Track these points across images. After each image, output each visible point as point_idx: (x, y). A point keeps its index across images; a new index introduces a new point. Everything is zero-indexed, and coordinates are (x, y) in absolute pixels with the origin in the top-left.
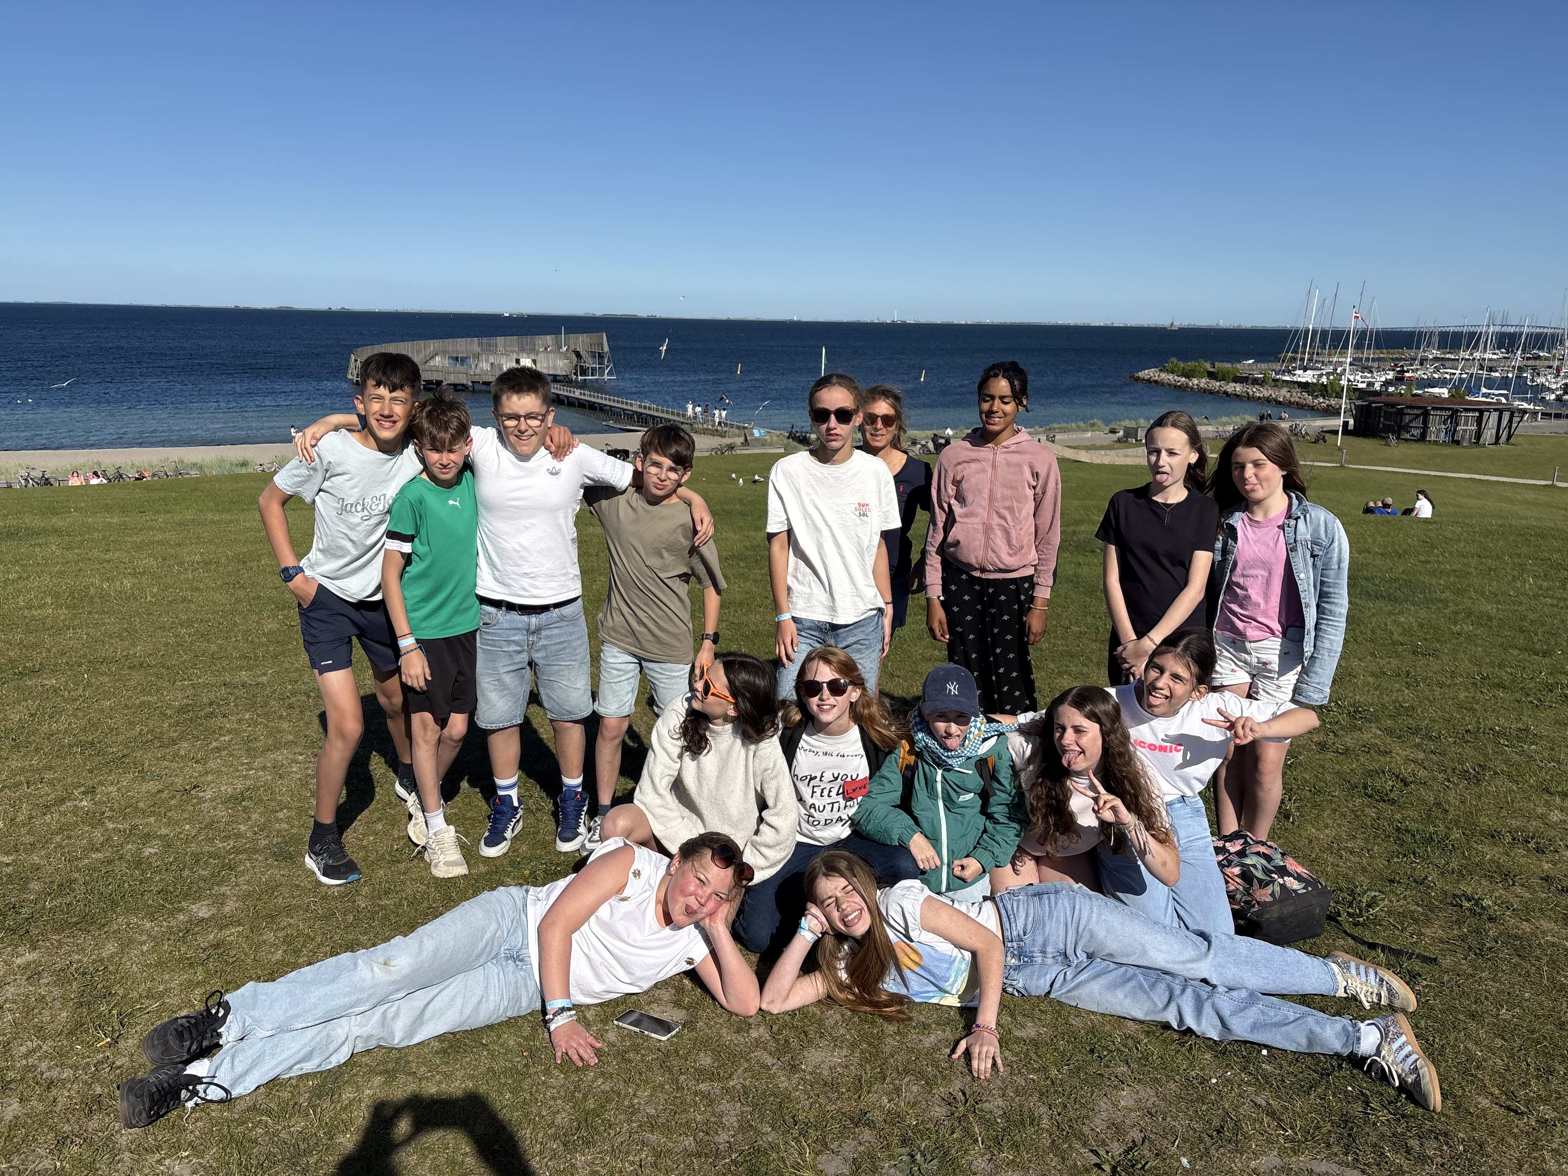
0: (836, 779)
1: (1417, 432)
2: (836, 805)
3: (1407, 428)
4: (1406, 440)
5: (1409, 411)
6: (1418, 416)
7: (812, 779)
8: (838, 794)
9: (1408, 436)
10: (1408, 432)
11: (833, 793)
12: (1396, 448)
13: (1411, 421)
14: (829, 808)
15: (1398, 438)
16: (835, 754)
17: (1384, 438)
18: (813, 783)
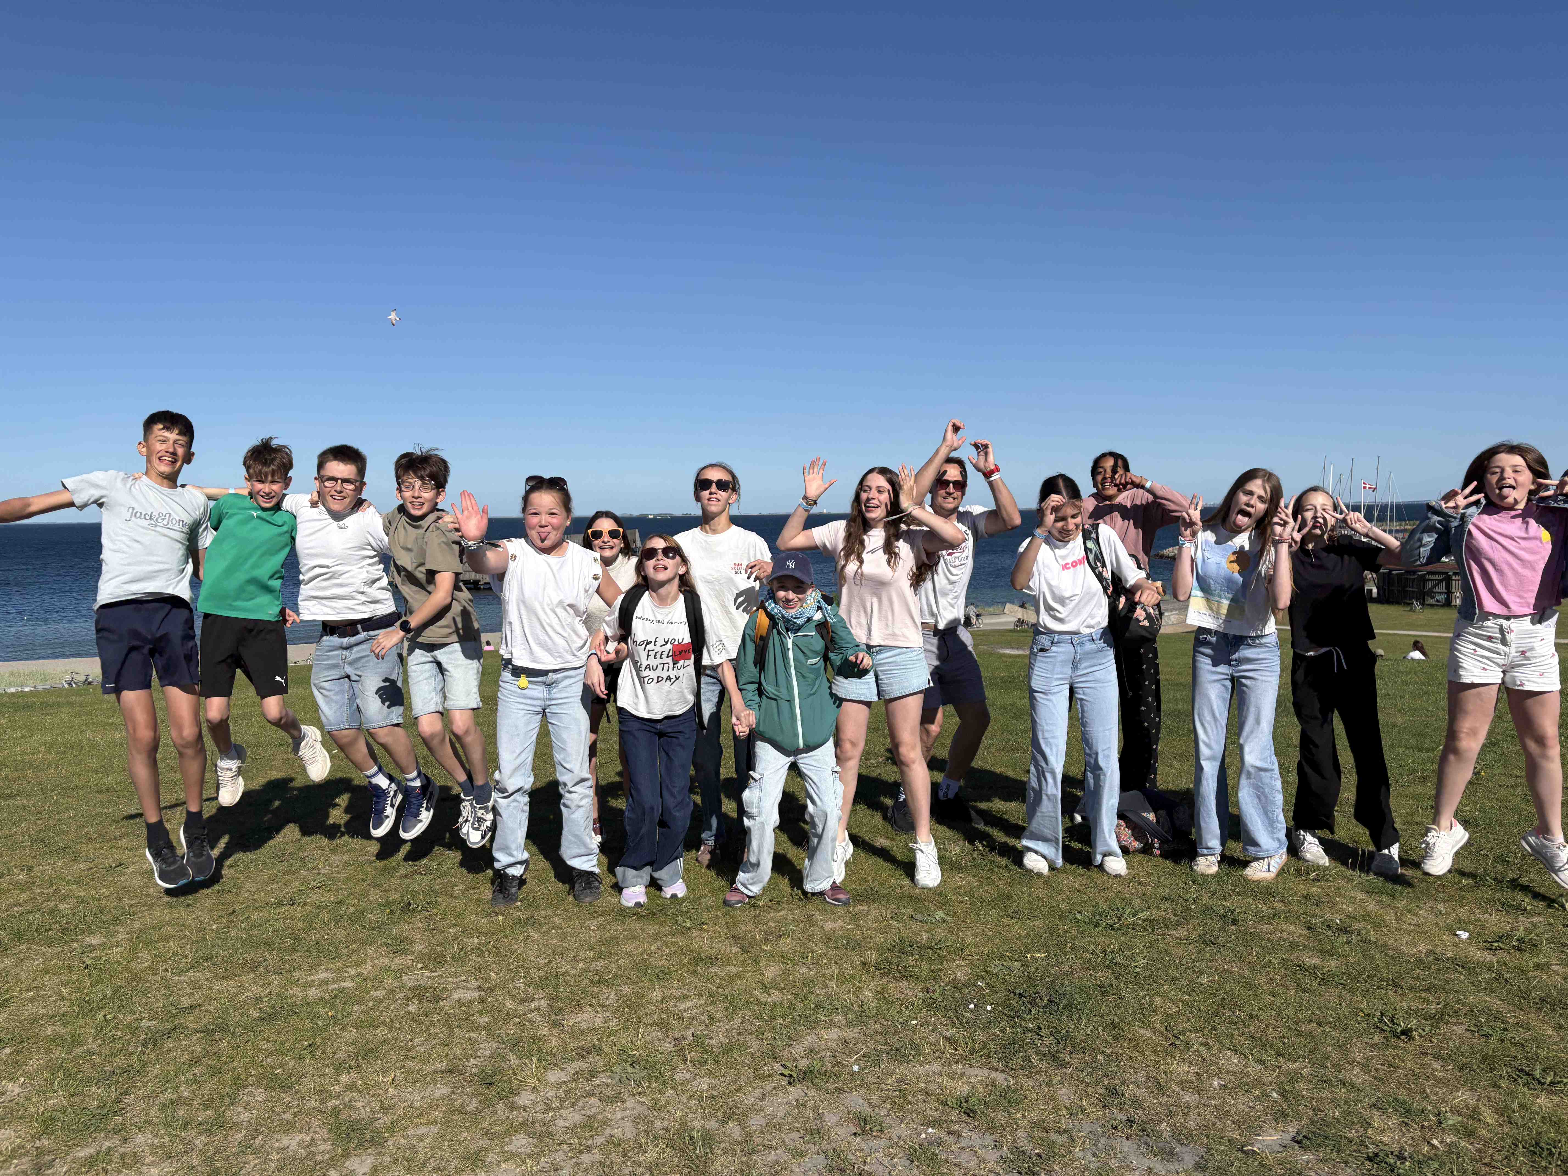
0: (667, 643)
1: (1441, 597)
2: (666, 666)
3: (1431, 594)
4: (1432, 606)
5: (1430, 577)
6: (1441, 581)
7: (648, 643)
8: (668, 657)
9: (1432, 601)
10: (1433, 598)
11: (664, 656)
12: (1420, 613)
13: (1434, 587)
14: (660, 667)
15: (1423, 604)
16: (665, 622)
17: (1409, 604)
18: (649, 647)
